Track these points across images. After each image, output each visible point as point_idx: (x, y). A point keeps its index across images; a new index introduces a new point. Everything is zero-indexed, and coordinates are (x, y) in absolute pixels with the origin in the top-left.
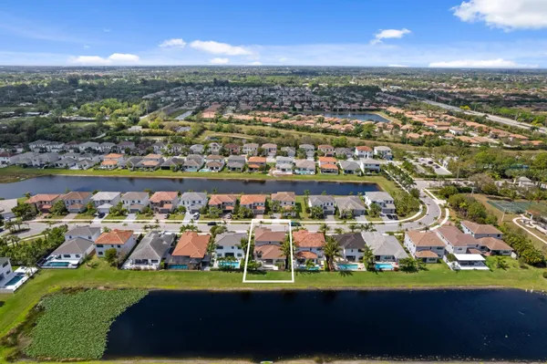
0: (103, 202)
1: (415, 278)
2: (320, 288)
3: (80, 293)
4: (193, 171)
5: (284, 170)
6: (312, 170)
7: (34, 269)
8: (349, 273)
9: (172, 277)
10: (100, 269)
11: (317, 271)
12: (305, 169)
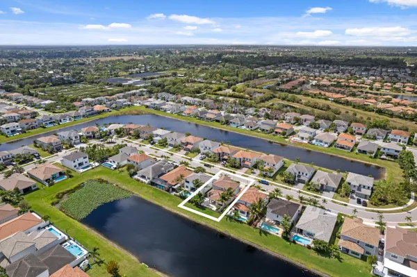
0: (157, 135)
1: (321, 261)
2: (232, 235)
3: (104, 184)
4: (234, 126)
5: (302, 138)
6: (326, 143)
7: (97, 164)
8: (266, 233)
9: (151, 191)
10: (123, 174)
11: (241, 222)
12: (321, 141)
